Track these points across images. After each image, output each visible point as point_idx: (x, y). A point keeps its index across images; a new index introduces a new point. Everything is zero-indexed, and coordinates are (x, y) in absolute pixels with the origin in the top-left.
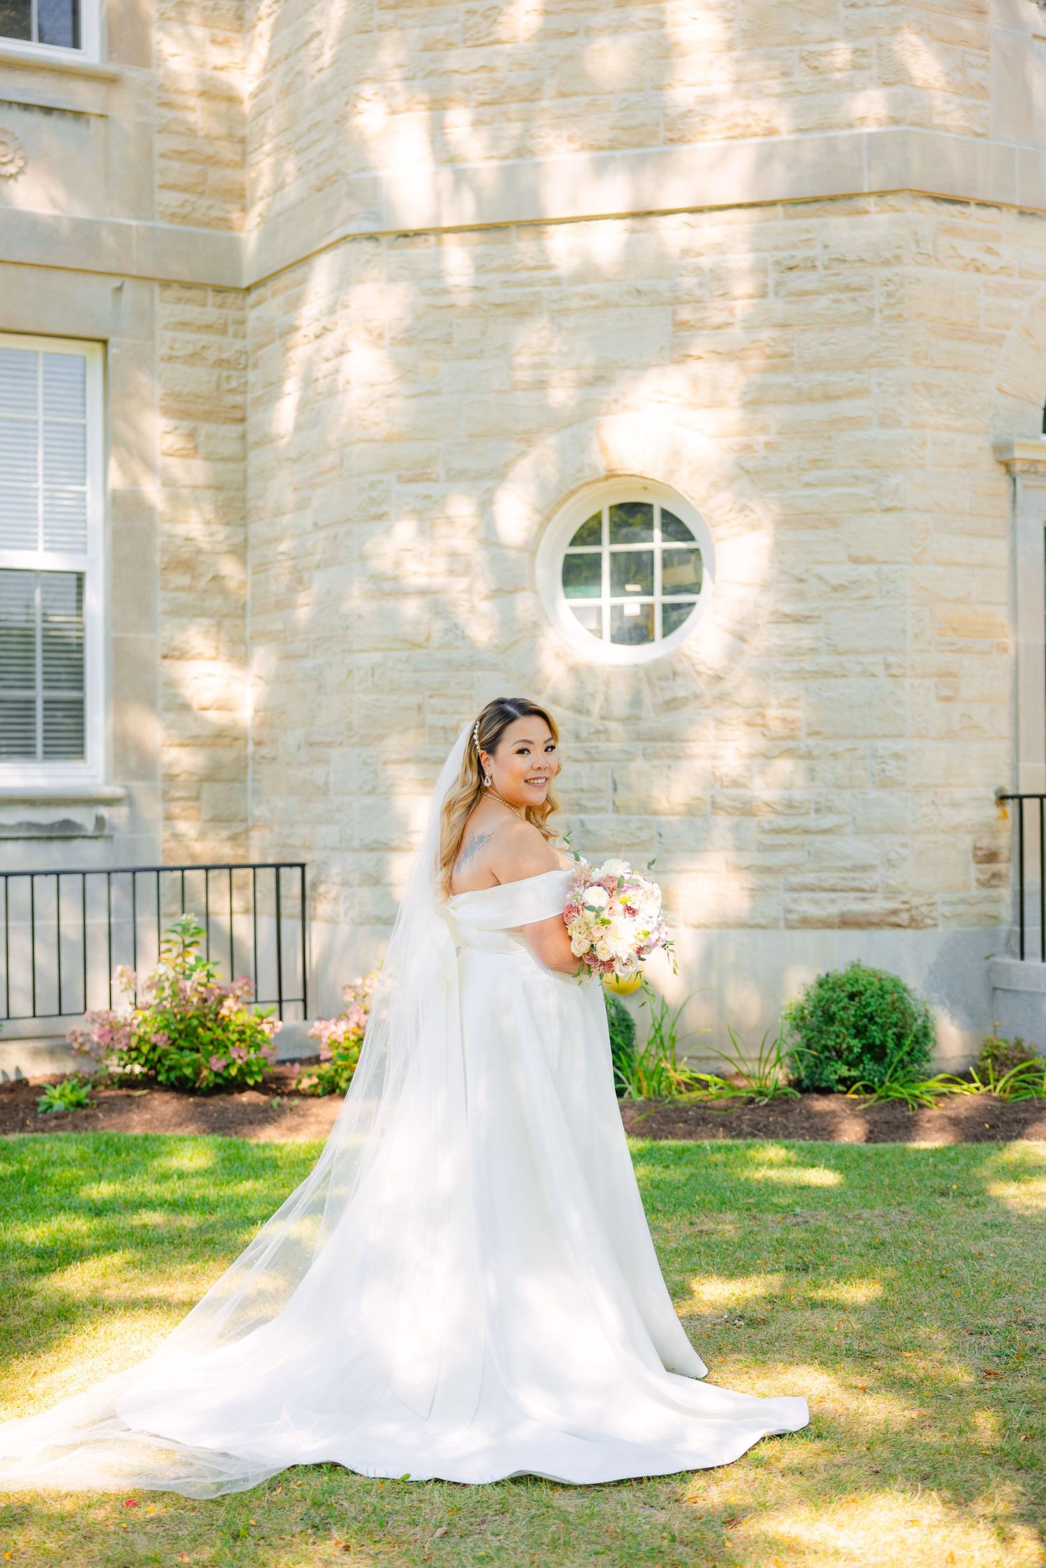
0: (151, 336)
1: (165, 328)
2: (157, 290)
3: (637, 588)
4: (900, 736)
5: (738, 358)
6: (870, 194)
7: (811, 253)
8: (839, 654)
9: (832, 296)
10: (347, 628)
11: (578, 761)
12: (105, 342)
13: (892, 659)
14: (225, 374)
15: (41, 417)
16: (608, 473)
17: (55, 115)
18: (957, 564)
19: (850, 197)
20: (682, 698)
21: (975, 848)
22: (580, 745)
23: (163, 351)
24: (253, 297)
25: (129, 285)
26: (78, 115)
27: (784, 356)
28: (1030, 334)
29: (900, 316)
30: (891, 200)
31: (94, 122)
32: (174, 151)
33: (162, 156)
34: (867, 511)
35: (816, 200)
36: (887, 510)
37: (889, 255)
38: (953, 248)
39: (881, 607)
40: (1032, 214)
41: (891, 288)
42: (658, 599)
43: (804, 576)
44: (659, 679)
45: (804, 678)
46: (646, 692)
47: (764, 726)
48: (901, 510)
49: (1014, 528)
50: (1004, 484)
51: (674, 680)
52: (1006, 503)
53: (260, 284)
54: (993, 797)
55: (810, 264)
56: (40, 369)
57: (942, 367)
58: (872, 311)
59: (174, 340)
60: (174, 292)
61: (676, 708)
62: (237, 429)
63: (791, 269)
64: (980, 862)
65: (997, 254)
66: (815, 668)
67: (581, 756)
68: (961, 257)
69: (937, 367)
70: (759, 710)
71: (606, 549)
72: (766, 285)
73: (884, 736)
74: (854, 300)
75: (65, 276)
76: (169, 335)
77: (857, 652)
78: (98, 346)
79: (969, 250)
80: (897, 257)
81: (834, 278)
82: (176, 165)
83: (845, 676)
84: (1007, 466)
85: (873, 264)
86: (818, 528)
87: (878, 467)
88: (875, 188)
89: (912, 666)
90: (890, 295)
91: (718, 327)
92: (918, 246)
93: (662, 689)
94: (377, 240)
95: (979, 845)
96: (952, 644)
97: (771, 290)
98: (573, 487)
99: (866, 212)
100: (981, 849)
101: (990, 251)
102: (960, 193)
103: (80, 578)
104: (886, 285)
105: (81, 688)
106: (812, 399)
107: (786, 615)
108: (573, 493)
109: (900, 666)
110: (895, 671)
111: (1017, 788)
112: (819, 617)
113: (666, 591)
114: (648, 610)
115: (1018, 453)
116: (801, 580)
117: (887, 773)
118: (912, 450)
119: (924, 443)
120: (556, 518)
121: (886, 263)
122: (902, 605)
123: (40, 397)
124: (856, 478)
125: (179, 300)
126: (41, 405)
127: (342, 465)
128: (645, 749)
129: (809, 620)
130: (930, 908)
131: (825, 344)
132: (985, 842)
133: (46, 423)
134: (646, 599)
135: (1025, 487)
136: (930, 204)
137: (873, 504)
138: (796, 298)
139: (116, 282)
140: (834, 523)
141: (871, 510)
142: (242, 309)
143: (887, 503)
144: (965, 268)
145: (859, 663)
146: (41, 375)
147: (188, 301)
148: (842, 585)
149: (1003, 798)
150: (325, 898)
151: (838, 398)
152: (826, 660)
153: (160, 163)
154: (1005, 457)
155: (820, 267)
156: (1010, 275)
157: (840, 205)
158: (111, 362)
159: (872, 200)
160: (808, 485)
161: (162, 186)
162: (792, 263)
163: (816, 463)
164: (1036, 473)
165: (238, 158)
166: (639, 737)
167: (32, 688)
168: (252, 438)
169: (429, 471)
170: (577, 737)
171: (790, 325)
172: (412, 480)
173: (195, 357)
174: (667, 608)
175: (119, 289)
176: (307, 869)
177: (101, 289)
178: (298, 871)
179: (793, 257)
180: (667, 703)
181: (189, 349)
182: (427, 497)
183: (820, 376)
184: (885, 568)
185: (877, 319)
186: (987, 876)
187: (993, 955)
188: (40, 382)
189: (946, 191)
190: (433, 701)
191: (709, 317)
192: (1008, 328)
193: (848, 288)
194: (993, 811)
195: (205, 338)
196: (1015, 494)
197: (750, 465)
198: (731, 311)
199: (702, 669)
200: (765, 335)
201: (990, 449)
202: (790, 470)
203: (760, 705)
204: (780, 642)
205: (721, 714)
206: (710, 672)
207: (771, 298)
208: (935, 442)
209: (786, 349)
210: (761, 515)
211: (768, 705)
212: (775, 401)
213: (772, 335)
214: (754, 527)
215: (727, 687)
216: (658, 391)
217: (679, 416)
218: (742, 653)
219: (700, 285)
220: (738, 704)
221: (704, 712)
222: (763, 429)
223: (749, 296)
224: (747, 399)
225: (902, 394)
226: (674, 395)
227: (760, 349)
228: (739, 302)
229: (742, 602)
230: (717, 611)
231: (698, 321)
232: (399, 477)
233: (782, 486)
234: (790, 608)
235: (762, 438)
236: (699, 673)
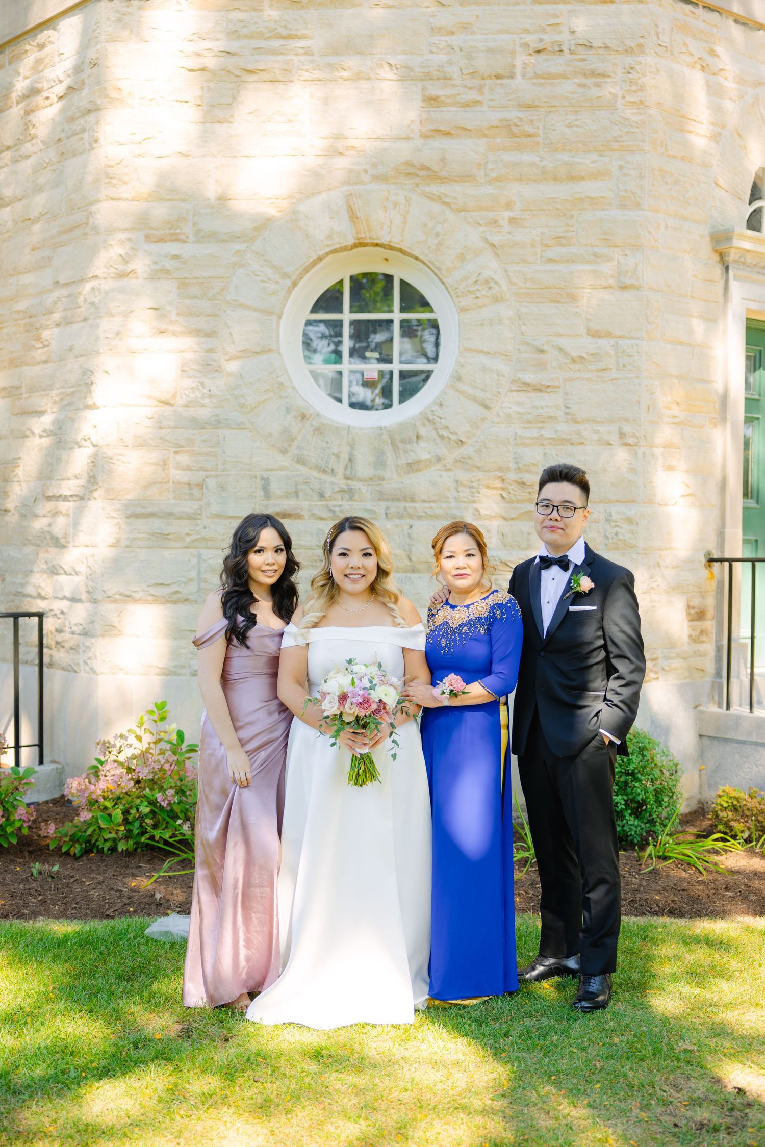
3: (377, 356)
4: (633, 502)
5: (486, 136)
7: (557, 38)
8: (577, 422)
9: (576, 80)
10: (92, 383)
11: (322, 519)
13: (627, 429)
16: (356, 241)
18: (681, 343)
20: (426, 460)
21: (688, 607)
22: (324, 503)
27: (530, 136)
28: (740, 135)
29: (642, 103)
34: (605, 288)
36: (624, 288)
37: (631, 43)
38: (685, 44)
39: (616, 379)
40: (745, 24)
41: (634, 75)
42: (397, 367)
43: (546, 348)
44: (403, 441)
45: (542, 445)
46: (390, 455)
47: (503, 489)
48: (638, 288)
50: (718, 270)
51: (417, 443)
52: (719, 288)
54: (704, 561)
55: (557, 49)
57: (674, 157)
58: (615, 96)
61: (418, 470)
63: (538, 52)
64: (691, 620)
65: (718, 56)
66: (554, 436)
67: (325, 514)
68: (690, 54)
69: (669, 156)
70: (499, 474)
71: (347, 316)
72: (514, 66)
73: (617, 501)
74: (598, 85)
77: (594, 421)
79: (697, 49)
80: (640, 46)
81: (580, 63)
83: (582, 443)
84: (722, 256)
85: (618, 52)
86: (558, 302)
87: (617, 246)
89: (645, 436)
90: (631, 82)
91: (466, 105)
92: (659, 38)
93: (405, 452)
95: (692, 604)
96: (675, 417)
97: (518, 71)
98: (321, 253)
100: (693, 608)
101: (712, 52)
104: (629, 73)
106: (555, 179)
107: (528, 384)
108: (320, 259)
109: (634, 436)
110: (630, 440)
111: (723, 552)
112: (559, 387)
113: (403, 360)
114: (387, 376)
115: (736, 243)
116: (542, 351)
117: (621, 537)
118: (650, 232)
119: (658, 227)
120: (302, 284)
121: (629, 51)
122: (637, 377)
124: (595, 255)
127: (87, 224)
128: (387, 508)
129: (549, 390)
130: (654, 663)
131: (569, 126)
132: (696, 602)
134: (385, 367)
135: (735, 276)
137: (611, 281)
138: (543, 81)
140: (573, 298)
141: (610, 287)
143: (628, 282)
144: (693, 65)
145: (595, 432)
148: (581, 357)
149: (711, 560)
150: (63, 647)
151: (582, 178)
152: (564, 428)
154: (721, 248)
155: (566, 52)
156: (726, 78)
160: (551, 260)
162: (540, 46)
163: (559, 240)
164: (745, 263)
166: (381, 496)
169: (178, 231)
170: (322, 496)
171: (538, 106)
172: (161, 240)
174: (403, 375)
176: (45, 619)
178: (36, 619)
179: (541, 40)
180: (409, 465)
182: (176, 257)
183: (566, 157)
184: (620, 342)
185: (620, 104)
186: (697, 633)
187: (699, 705)
190: (179, 457)
191: (459, 94)
192: (725, 125)
193: (593, 74)
194: (705, 573)
196: (727, 281)
197: (496, 239)
198: (480, 89)
199: (446, 434)
200: (513, 115)
201: (708, 239)
202: (533, 246)
203: (500, 469)
204: (520, 410)
205: (463, 476)
206: (453, 437)
207: (519, 79)
208: (667, 227)
209: (530, 129)
210: (504, 288)
211: (508, 469)
212: (520, 179)
213: (519, 115)
214: (497, 300)
215: (468, 450)
216: (409, 164)
217: (427, 189)
218: (483, 419)
219: (450, 63)
220: (478, 468)
221: (444, 474)
222: (509, 206)
223: (498, 77)
224: (494, 175)
225: (641, 177)
226: (424, 168)
227: (509, 129)
228: (487, 82)
229: (485, 370)
230: (459, 379)
231: (449, 97)
232: (147, 237)
233: (525, 261)
234: (530, 377)
235: (507, 214)
236: (442, 437)
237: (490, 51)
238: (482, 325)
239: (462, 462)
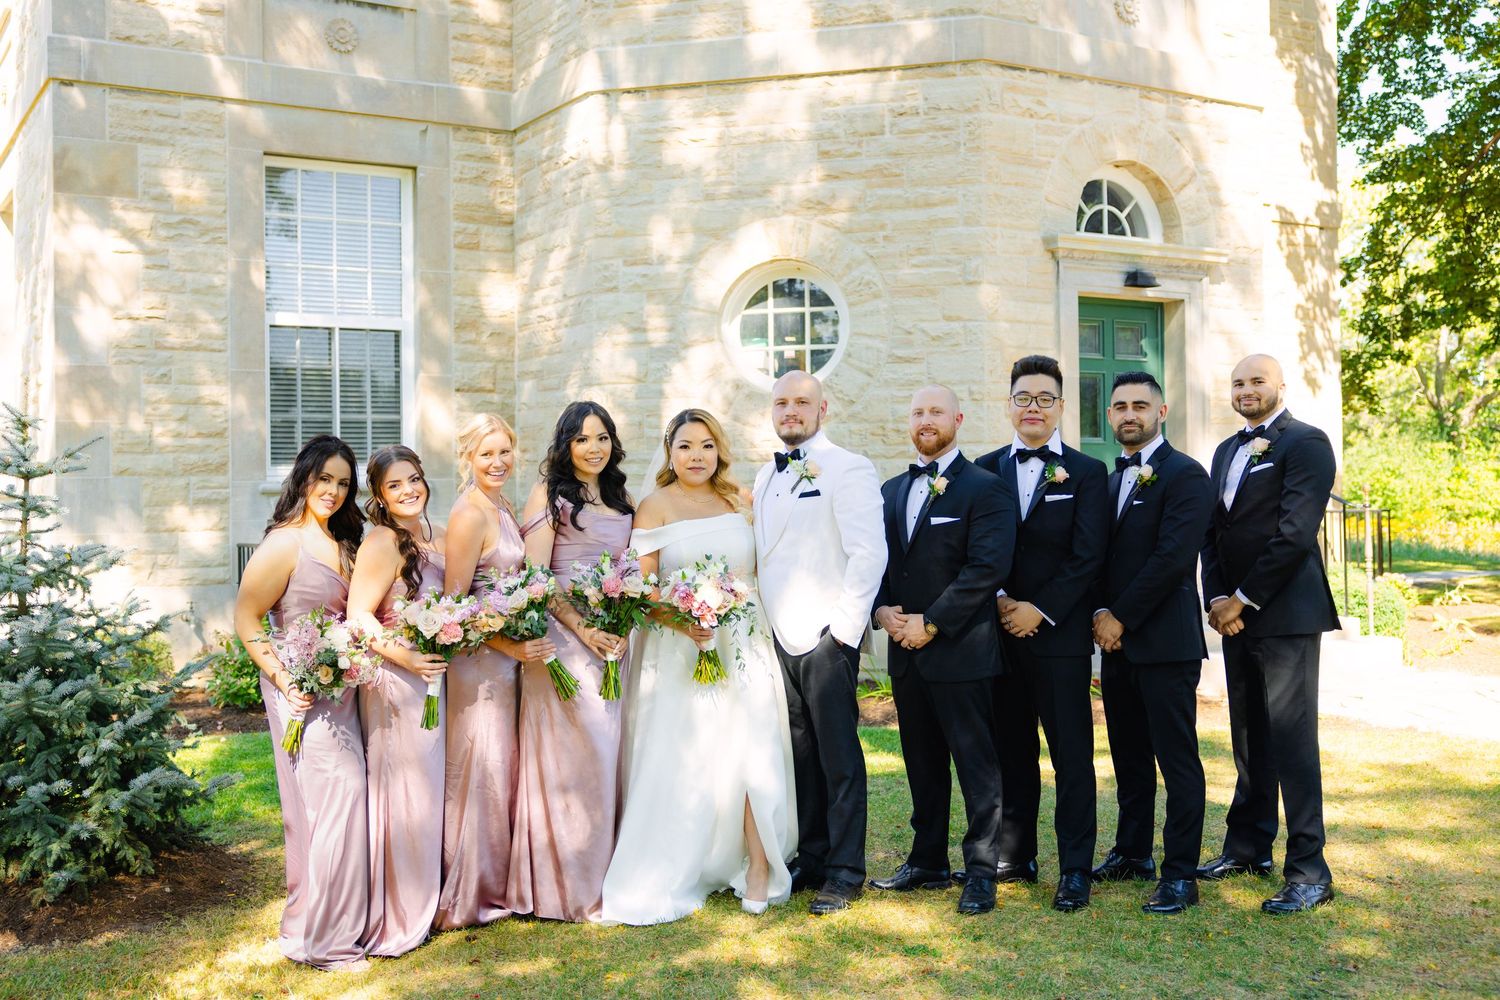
0: (447, 165)
1: (457, 158)
2: (451, 133)
3: (793, 339)
4: (980, 442)
5: (864, 177)
6: (956, 62)
7: (914, 103)
9: (930, 134)
12: (414, 169)
13: (975, 388)
14: (499, 190)
15: (370, 222)
16: (773, 258)
17: (379, 9)
18: (1019, 322)
19: (942, 64)
23: (456, 175)
24: (519, 136)
25: (431, 128)
26: (395, 9)
27: (896, 176)
28: (1067, 161)
29: (978, 147)
30: (971, 67)
31: (406, 13)
32: (462, 35)
33: (455, 38)
34: (955, 284)
35: (919, 67)
36: (971, 284)
37: (970, 105)
38: (1015, 100)
39: (966, 351)
40: (1068, 78)
41: (972, 128)
42: (808, 347)
43: (912, 330)
48: (979, 283)
49: (1058, 296)
50: (1051, 265)
52: (1052, 279)
53: (524, 127)
55: (914, 111)
56: (369, 188)
57: (1008, 184)
58: (958, 144)
59: (464, 167)
60: (461, 134)
62: (509, 229)
63: (901, 114)
65: (1044, 105)
68: (1021, 107)
69: (1004, 184)
70: (880, 424)
71: (771, 311)
72: (884, 126)
74: (946, 136)
75: (385, 121)
76: (459, 163)
78: (410, 171)
79: (1025, 102)
80: (976, 106)
81: (931, 121)
82: (464, 45)
84: (1053, 253)
85: (960, 112)
86: (922, 296)
87: (963, 253)
88: (961, 58)
89: (989, 393)
90: (970, 133)
91: (850, 156)
92: (990, 99)
94: (608, 95)
97: (887, 129)
98: (746, 269)
99: (954, 75)
101: (1039, 103)
102: (1018, 62)
103: (397, 335)
104: (968, 126)
105: (399, 413)
106: (917, 206)
107: (900, 358)
108: (748, 272)
109: (980, 393)
110: (976, 397)
112: (923, 359)
113: (813, 342)
114: (800, 354)
115: (1060, 244)
116: (910, 333)
118: (987, 242)
119: (995, 237)
120: (736, 291)
121: (968, 110)
122: (981, 350)
123: (369, 208)
124: (948, 261)
125: (466, 139)
126: (369, 213)
129: (916, 361)
131: (925, 167)
133: (373, 226)
134: (800, 347)
135: (1065, 267)
136: (997, 70)
137: (960, 279)
138: (905, 135)
139: (423, 127)
140: (932, 293)
141: (959, 284)
142: (511, 145)
143: (972, 279)
144: (1023, 115)
146: (369, 193)
147: (473, 139)
148: (938, 337)
151: (935, 205)
153: (453, 44)
154: (1051, 247)
155: (922, 114)
156: (1053, 120)
157: (936, 70)
158: (419, 182)
159: (958, 65)
160: (914, 266)
161: (454, 60)
162: (902, 111)
163: (920, 251)
164: (1072, 258)
165: (508, 40)
167: (365, 413)
168: (517, 236)
171: (902, 154)
172: (634, 264)
173: (478, 179)
174: (813, 352)
175: (425, 131)
177: (412, 131)
179: (902, 106)
181: (474, 174)
182: (645, 276)
183: (923, 190)
184: (969, 324)
185: (962, 149)
188: (369, 197)
189: (1009, 61)
190: (650, 419)
191: (844, 149)
192: (1053, 157)
193: (942, 128)
195: (484, 166)
196: (1058, 272)
197: (873, 252)
198: (859, 144)
199: (840, 396)
200: (883, 161)
201: (1040, 242)
202: (901, 255)
203: (881, 421)
204: (895, 376)
205: (854, 427)
206: (846, 398)
207: (887, 135)
208: (1003, 236)
209: (898, 171)
210: (881, 287)
211: (887, 421)
212: (890, 207)
213: (888, 161)
214: (876, 296)
215: (858, 408)
216: (808, 200)
217: (823, 218)
218: (868, 384)
219: (837, 126)
220: (866, 420)
221: (842, 426)
222: (882, 227)
223: (872, 134)
224: (870, 205)
225: (980, 202)
226: (819, 203)
227: (880, 171)
228: (865, 138)
229: (868, 348)
230: (850, 355)
231: (836, 151)
232: (625, 262)
233: (896, 267)
234: (900, 353)
235: (882, 233)
236: (838, 398)
237: (866, 116)
238: (865, 315)
239: (852, 416)
